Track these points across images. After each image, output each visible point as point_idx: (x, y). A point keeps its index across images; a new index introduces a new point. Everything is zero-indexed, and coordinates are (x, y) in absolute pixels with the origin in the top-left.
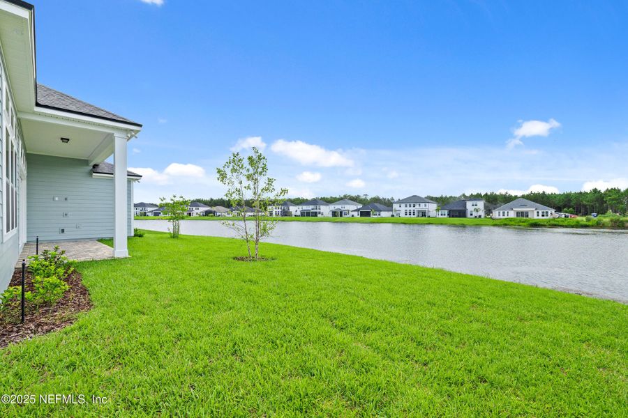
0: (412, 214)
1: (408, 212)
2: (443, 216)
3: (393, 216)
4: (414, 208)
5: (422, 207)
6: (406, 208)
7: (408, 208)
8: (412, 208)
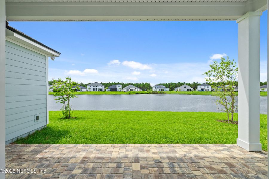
0: (96, 90)
1: (94, 89)
2: (109, 91)
3: (87, 91)
4: (97, 88)
5: (100, 87)
6: (93, 88)
7: (94, 88)
8: (96, 88)
